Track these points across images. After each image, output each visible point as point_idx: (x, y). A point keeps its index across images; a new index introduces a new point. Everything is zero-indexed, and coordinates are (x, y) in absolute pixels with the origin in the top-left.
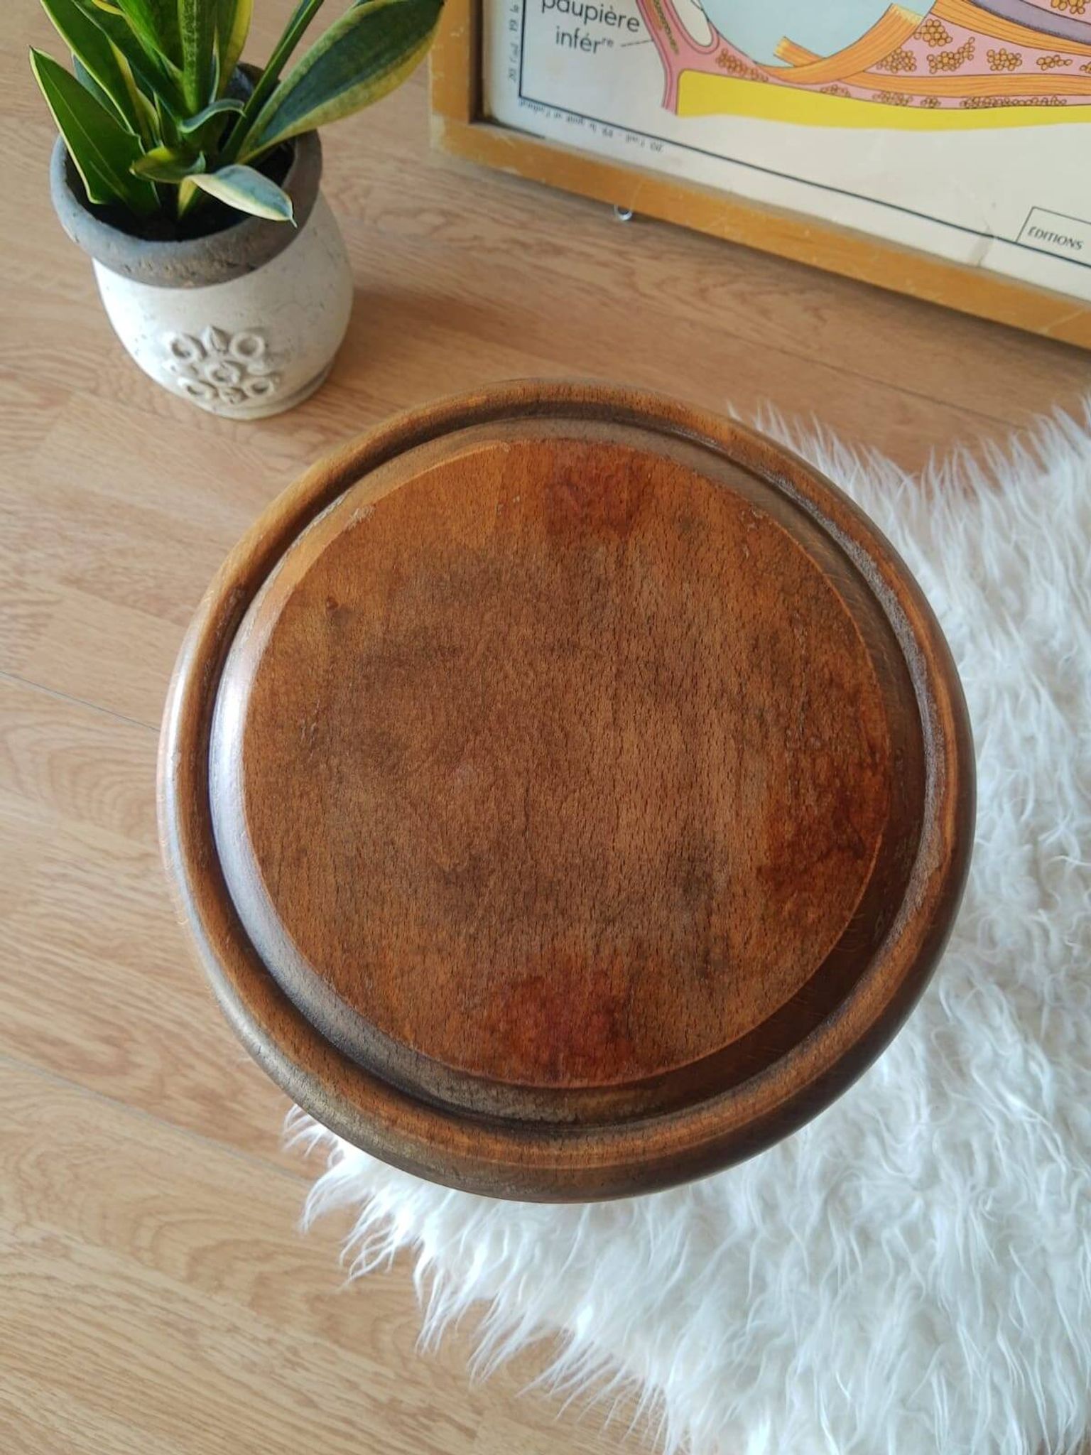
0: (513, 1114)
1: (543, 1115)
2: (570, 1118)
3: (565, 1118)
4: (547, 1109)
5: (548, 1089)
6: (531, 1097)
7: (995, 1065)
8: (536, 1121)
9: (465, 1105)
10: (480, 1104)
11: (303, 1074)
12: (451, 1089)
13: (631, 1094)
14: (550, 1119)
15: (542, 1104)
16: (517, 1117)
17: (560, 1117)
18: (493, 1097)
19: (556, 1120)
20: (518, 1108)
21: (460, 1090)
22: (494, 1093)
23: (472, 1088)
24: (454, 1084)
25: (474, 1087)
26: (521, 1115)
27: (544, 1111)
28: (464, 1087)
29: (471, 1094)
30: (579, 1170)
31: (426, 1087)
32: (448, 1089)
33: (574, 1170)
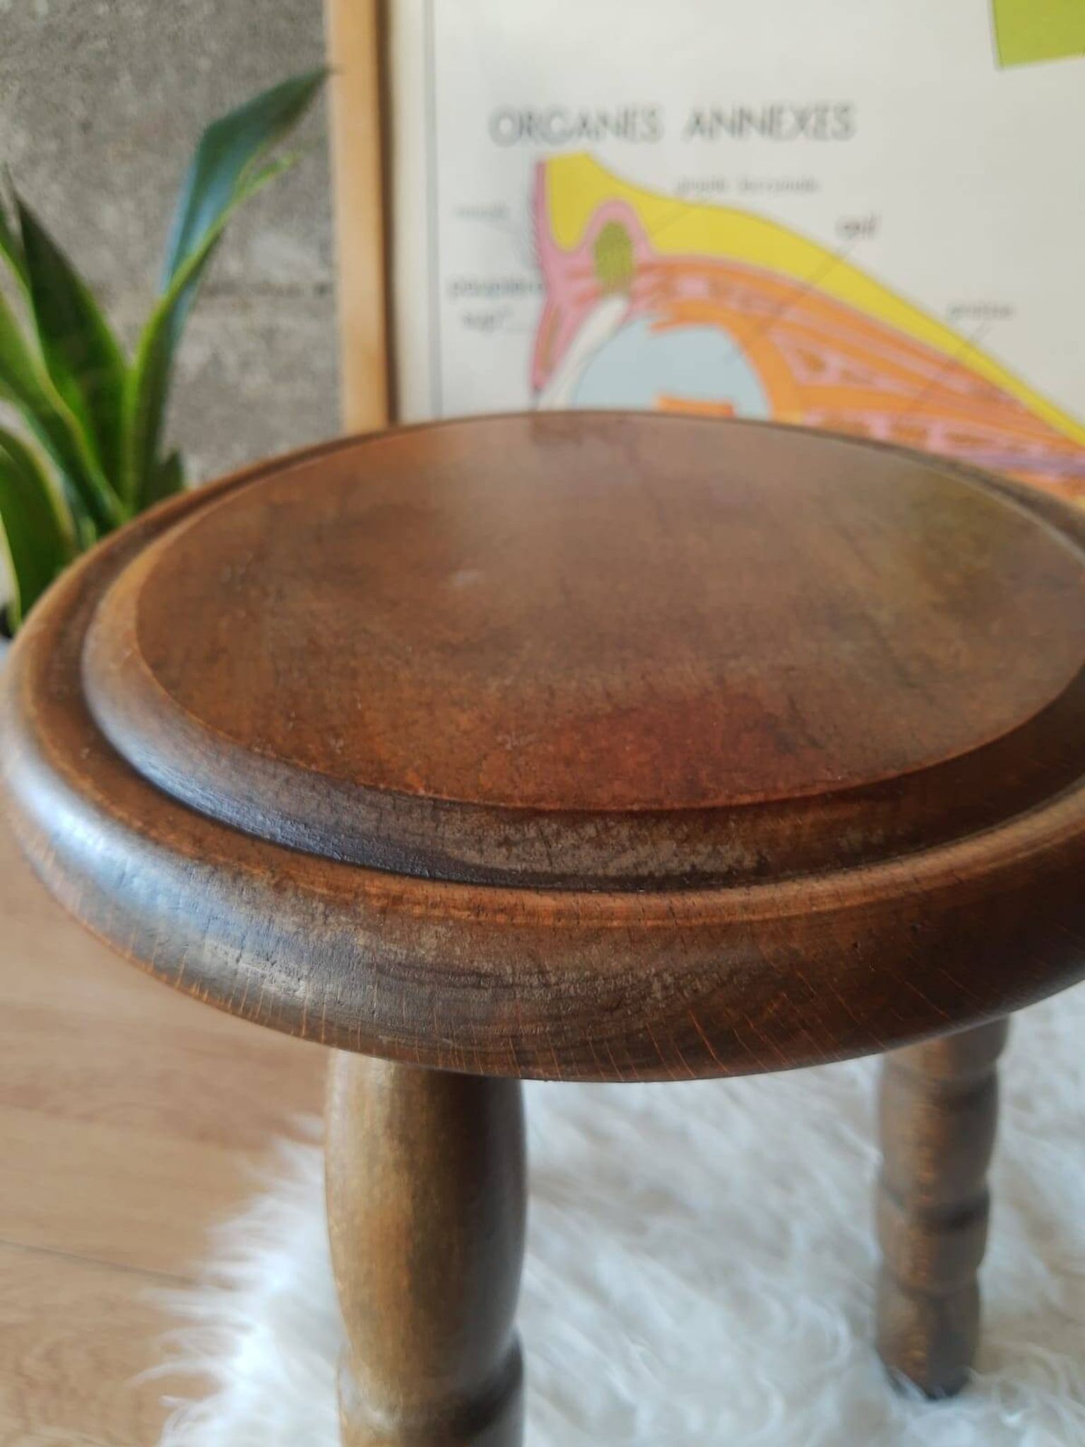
0: (636, 866)
1: (697, 860)
2: (749, 862)
3: (739, 862)
4: (700, 847)
5: (693, 810)
6: (665, 827)
8: (684, 874)
9: (537, 867)
10: (567, 859)
11: (208, 868)
12: (506, 842)
13: (855, 810)
14: (708, 868)
15: (687, 839)
16: (644, 871)
17: (730, 861)
18: (590, 840)
19: (724, 869)
20: (643, 851)
21: (525, 840)
22: (590, 831)
23: (548, 831)
24: (510, 831)
25: (550, 828)
26: (652, 865)
27: (694, 852)
28: (532, 833)
29: (547, 843)
30: (798, 917)
31: (456, 853)
32: (500, 845)
33: (789, 919)
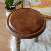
7: (49, 49)
